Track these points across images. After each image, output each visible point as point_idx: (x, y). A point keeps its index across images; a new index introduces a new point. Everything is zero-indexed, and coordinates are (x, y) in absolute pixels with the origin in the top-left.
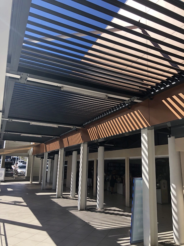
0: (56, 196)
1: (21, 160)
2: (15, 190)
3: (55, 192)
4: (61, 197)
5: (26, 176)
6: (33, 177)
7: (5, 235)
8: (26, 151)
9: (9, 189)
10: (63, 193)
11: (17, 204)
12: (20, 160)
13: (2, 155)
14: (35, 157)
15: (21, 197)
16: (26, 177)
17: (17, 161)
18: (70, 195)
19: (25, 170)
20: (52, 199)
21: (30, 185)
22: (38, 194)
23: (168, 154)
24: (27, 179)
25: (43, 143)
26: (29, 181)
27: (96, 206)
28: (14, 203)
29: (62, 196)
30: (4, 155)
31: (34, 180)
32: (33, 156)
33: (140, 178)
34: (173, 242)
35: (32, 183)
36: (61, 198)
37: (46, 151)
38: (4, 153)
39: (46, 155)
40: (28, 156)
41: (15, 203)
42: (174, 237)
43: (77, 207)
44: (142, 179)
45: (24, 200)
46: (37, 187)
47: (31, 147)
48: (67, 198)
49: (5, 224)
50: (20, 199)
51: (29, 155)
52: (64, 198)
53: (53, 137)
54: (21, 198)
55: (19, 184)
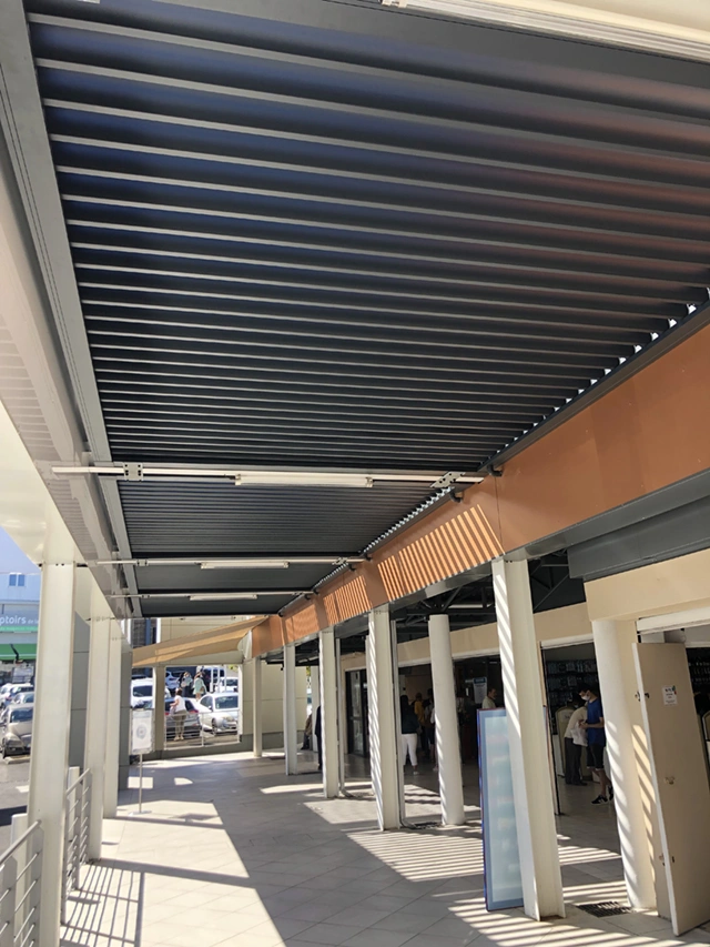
0: (324, 795)
1: (229, 678)
2: (197, 781)
3: (320, 781)
4: (341, 795)
5: (240, 732)
6: (263, 734)
7: (140, 902)
8: (233, 645)
9: (180, 781)
10: (347, 784)
11: (195, 821)
12: (227, 677)
13: (154, 665)
14: (264, 663)
15: (211, 801)
16: (241, 736)
17: (215, 681)
18: (369, 787)
19: (235, 714)
20: (309, 805)
21: (256, 764)
22: (267, 791)
23: (591, 631)
24: (246, 746)
25: (276, 613)
26: (252, 750)
27: (440, 816)
28: (184, 820)
29: (344, 792)
30: (160, 665)
31: (265, 747)
32: (254, 660)
33: (499, 711)
34: (628, 905)
35: (260, 756)
36: (341, 798)
37: (287, 643)
38: (160, 659)
39: (290, 655)
40: (242, 661)
41: (189, 821)
42: (628, 887)
43: (376, 822)
44: (505, 714)
45: (217, 809)
46: (275, 769)
47: (243, 631)
48: (360, 798)
49: (147, 875)
50: (207, 809)
51: (244, 658)
52: (350, 797)
53: (293, 593)
54: (211, 806)
55: (215, 762)
